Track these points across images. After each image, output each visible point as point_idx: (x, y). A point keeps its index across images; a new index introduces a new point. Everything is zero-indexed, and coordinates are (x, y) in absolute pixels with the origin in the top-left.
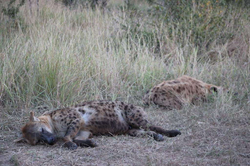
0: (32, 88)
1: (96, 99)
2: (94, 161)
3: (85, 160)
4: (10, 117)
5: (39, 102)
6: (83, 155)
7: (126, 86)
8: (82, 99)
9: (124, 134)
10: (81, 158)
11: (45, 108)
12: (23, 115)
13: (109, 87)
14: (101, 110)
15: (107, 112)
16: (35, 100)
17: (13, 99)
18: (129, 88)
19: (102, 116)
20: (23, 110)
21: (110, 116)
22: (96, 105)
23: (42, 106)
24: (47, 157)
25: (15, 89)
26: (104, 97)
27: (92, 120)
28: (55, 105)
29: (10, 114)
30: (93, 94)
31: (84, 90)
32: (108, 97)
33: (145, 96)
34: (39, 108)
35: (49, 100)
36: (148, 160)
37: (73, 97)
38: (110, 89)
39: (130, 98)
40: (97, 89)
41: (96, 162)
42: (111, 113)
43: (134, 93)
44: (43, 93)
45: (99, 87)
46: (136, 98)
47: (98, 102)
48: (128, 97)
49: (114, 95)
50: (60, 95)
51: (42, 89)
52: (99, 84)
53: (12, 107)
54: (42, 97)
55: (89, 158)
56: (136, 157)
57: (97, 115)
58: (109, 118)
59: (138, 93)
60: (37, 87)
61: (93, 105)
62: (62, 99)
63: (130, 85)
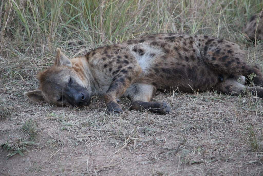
0: (59, 10)
1: (165, 30)
2: (160, 134)
3: (144, 132)
4: (22, 57)
5: (70, 33)
6: (142, 124)
7: (216, 8)
8: (141, 30)
9: (211, 90)
10: (138, 128)
11: (80, 43)
12: (45, 54)
13: (187, 9)
14: (171, 49)
15: (182, 52)
16: (64, 30)
17: (27, 27)
18: (222, 11)
19: (172, 59)
20: (43, 46)
21: (187, 59)
22: (163, 41)
23: (74, 40)
24: (83, 125)
25: (30, 9)
26: (178, 27)
27: (156, 65)
28: (97, 39)
29: (23, 51)
30: (160, 22)
31: (144, 14)
32: (185, 27)
33: (248, 25)
34: (70, 44)
35: (87, 29)
36: (252, 135)
37: (127, 26)
38: (188, 14)
39: (223, 29)
40: (167, 13)
41: (163, 136)
42: (188, 54)
43: (230, 20)
44: (77, 19)
45: (170, 10)
46: (233, 29)
47: (166, 36)
48: (219, 26)
49: (195, 24)
50: (105, 22)
51: (76, 12)
52: (170, 4)
53: (26, 40)
54: (76, 24)
55: (151, 129)
56: (231, 128)
57: (164, 57)
58: (184, 62)
59: (237, 21)
60: (67, 7)
61: (157, 40)
62: (108, 29)
63: (223, 6)
